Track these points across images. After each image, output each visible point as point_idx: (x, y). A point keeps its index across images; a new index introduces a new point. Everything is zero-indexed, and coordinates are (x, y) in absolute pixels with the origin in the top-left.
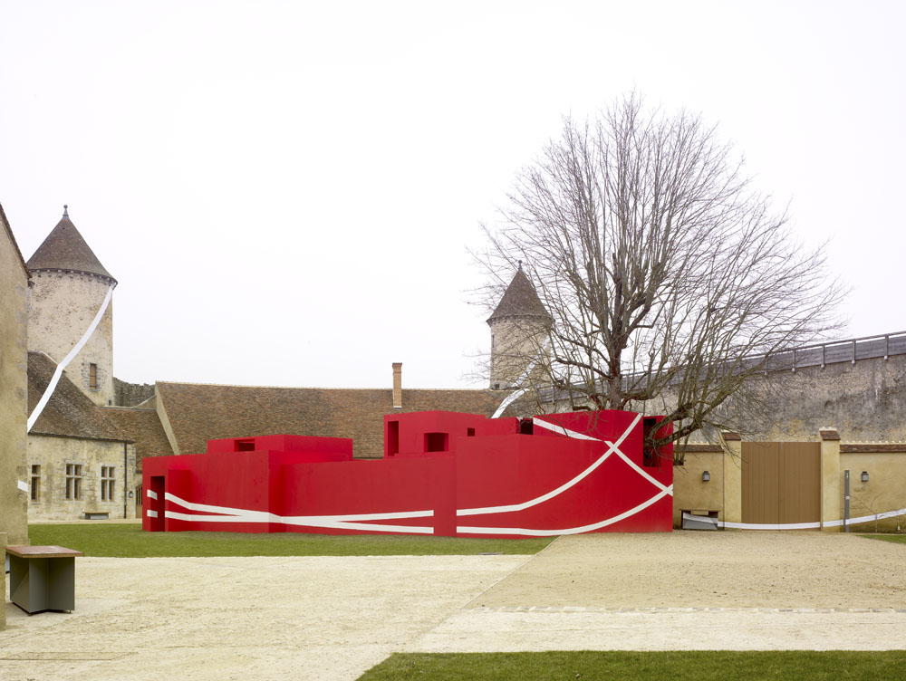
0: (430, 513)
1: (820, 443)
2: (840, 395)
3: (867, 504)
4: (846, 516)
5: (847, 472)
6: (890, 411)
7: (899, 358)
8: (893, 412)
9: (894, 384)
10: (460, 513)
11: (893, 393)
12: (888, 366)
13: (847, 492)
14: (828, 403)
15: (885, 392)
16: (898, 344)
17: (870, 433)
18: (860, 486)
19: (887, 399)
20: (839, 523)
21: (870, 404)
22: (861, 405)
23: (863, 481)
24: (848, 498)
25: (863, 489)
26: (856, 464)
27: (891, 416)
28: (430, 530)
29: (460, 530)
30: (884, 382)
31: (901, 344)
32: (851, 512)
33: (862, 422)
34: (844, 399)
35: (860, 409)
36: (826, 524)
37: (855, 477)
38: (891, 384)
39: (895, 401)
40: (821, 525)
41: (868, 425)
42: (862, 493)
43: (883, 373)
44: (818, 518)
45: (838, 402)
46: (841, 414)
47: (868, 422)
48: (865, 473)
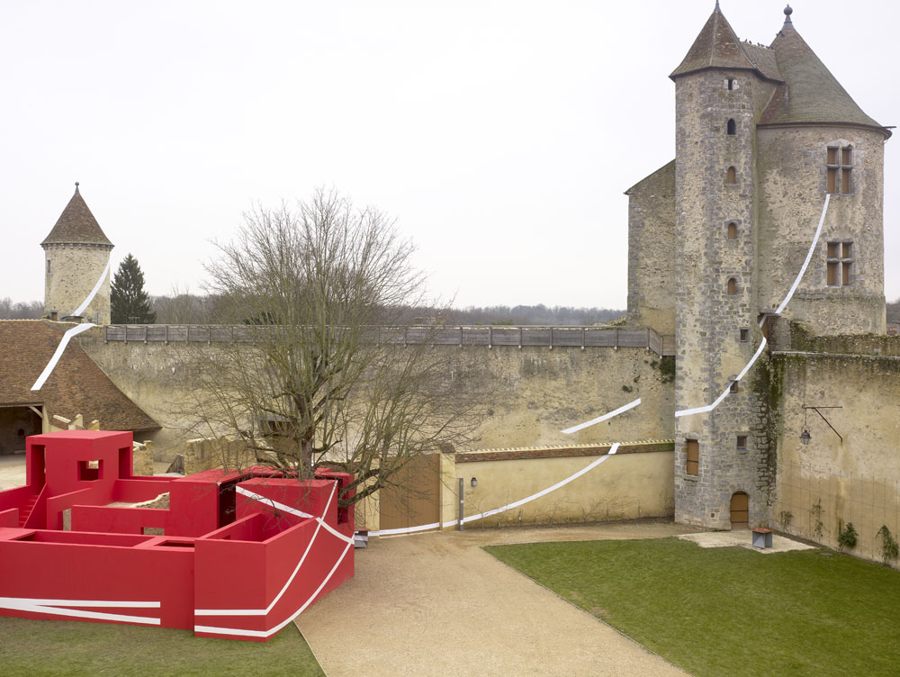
0: (157, 605)
1: (439, 455)
3: (476, 505)
4: (460, 518)
5: (461, 480)
6: (463, 392)
7: (472, 348)
8: (466, 393)
9: (467, 369)
10: (198, 612)
11: (466, 376)
12: (461, 353)
13: (461, 497)
15: (459, 375)
16: (470, 336)
18: (470, 490)
19: (461, 381)
20: (454, 523)
21: (445, 382)
23: (472, 486)
24: (462, 502)
25: (473, 493)
26: (467, 471)
27: (464, 396)
28: (157, 621)
29: (198, 629)
30: (458, 367)
31: (474, 336)
32: (465, 512)
35: (436, 385)
36: (445, 525)
37: (467, 482)
38: (465, 369)
39: (468, 383)
40: (441, 525)
41: (443, 400)
42: (471, 496)
43: (458, 359)
44: (438, 518)
47: (443, 397)
48: (474, 479)
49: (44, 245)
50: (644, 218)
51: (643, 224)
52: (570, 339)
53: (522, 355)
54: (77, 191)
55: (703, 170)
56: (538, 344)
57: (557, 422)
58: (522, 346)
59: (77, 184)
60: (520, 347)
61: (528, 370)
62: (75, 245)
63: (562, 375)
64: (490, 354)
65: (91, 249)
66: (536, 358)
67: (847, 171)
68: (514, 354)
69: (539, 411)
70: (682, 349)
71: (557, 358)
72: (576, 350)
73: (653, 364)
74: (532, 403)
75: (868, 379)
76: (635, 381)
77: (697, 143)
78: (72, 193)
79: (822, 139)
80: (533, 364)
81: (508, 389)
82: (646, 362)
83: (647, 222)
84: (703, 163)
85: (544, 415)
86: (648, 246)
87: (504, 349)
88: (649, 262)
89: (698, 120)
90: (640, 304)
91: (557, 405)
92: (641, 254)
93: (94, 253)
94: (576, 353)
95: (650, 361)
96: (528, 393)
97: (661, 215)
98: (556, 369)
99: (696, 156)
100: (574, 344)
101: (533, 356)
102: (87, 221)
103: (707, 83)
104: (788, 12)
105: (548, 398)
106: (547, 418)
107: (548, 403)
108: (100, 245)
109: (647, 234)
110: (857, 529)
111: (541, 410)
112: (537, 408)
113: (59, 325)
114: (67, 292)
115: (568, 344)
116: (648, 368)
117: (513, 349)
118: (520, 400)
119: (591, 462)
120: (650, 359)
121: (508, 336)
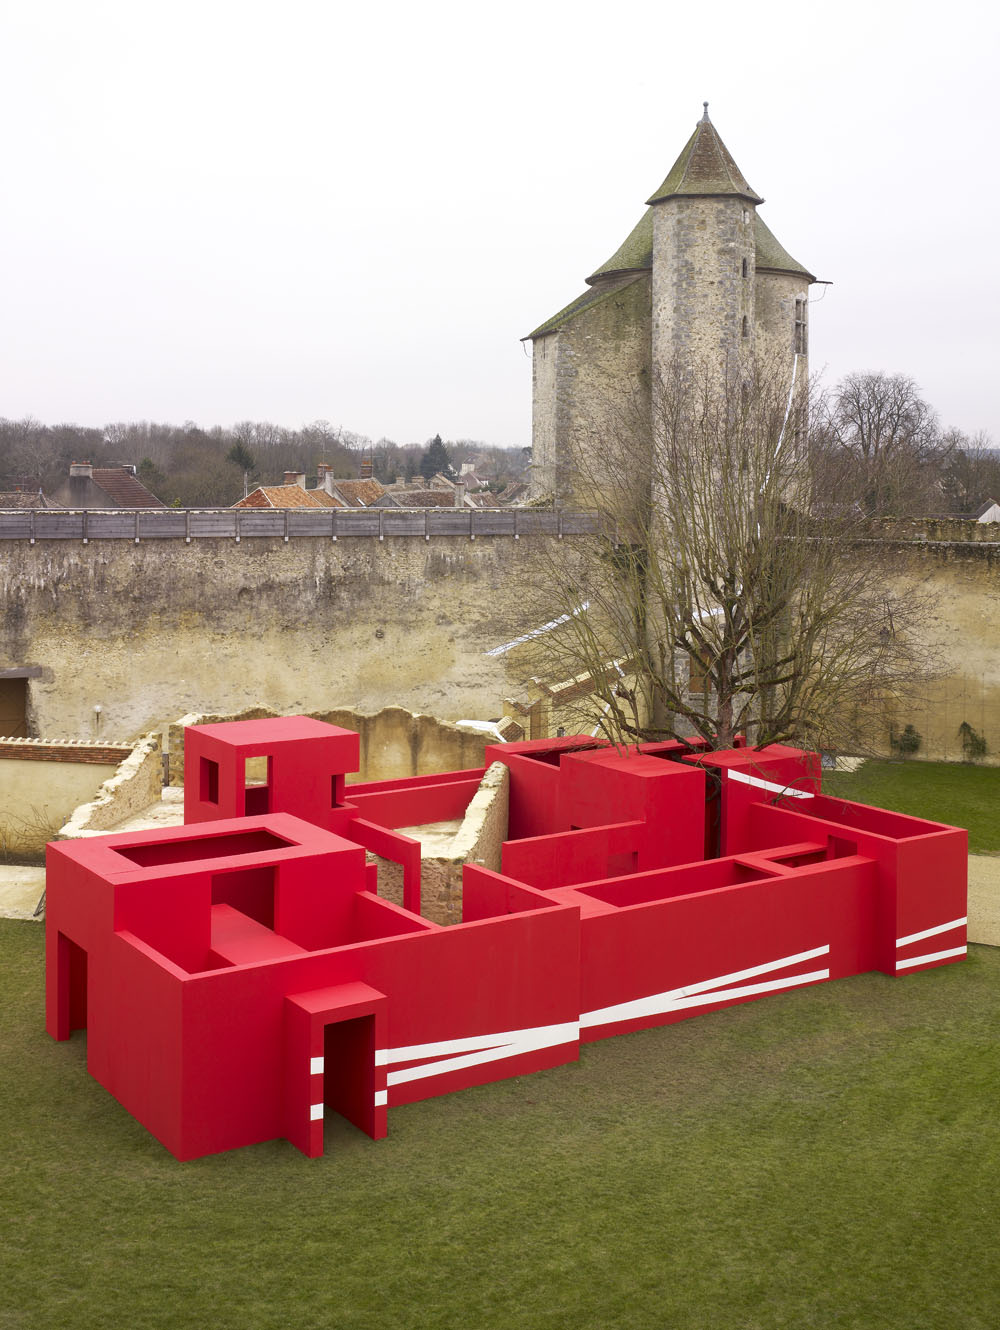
0: (825, 950)
2: (263, 580)
6: (336, 607)
7: (349, 541)
8: (341, 609)
9: (342, 573)
11: (341, 583)
12: (334, 549)
14: (244, 590)
15: (330, 582)
16: (351, 523)
17: (310, 634)
19: (332, 591)
21: (309, 596)
22: (296, 598)
27: (338, 613)
28: (824, 974)
29: (900, 965)
30: (328, 569)
31: (355, 523)
33: (297, 620)
34: (269, 587)
35: (293, 602)
38: (338, 572)
39: (344, 595)
41: (305, 623)
43: (327, 557)
45: (259, 590)
46: (264, 607)
47: (305, 618)
50: (579, 365)
51: (577, 372)
52: (500, 525)
53: (428, 549)
56: (453, 533)
57: (478, 641)
58: (431, 537)
60: (427, 538)
61: (437, 571)
63: (485, 575)
64: (378, 549)
66: (448, 553)
67: (803, 329)
68: (415, 547)
69: (452, 628)
71: (479, 552)
72: (505, 540)
73: (604, 557)
74: (443, 617)
76: (582, 579)
79: (793, 290)
80: (444, 561)
81: (406, 599)
82: (596, 553)
83: (582, 371)
85: (461, 632)
86: (582, 402)
87: (401, 541)
89: (715, 256)
90: (573, 477)
91: (476, 617)
92: (574, 412)
94: (505, 543)
95: (601, 551)
96: (436, 603)
97: (599, 363)
98: (477, 567)
100: (504, 532)
101: (444, 549)
105: (465, 608)
106: (464, 637)
107: (466, 616)
109: (582, 386)
111: (457, 625)
112: (450, 623)
115: (496, 532)
116: (598, 561)
117: (415, 542)
118: (425, 614)
120: (600, 549)
121: (409, 523)
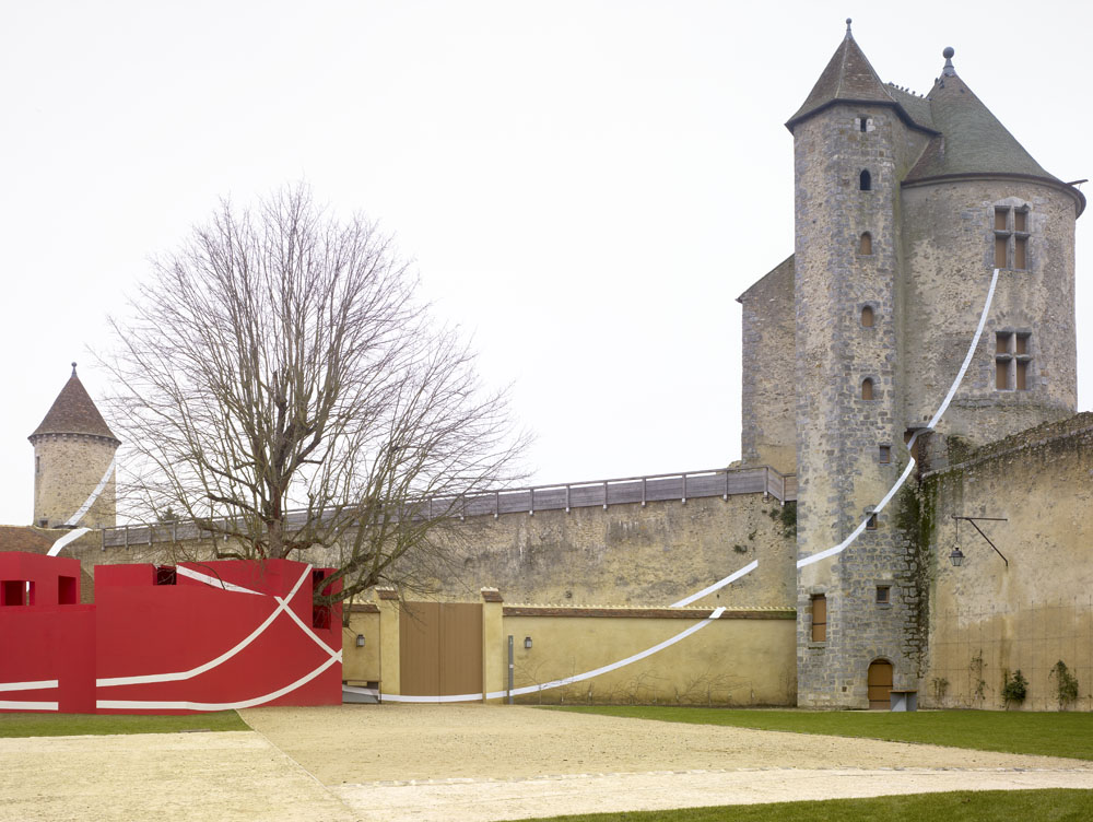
0: (54, 684)
1: (481, 605)
2: (482, 551)
3: (531, 673)
4: (510, 687)
5: (511, 637)
6: (535, 572)
7: (545, 514)
8: (538, 574)
9: (539, 542)
10: (101, 683)
11: (539, 552)
12: (533, 522)
13: (510, 660)
14: (468, 560)
15: (530, 550)
16: (543, 499)
17: (515, 595)
18: (524, 653)
19: (532, 558)
20: (501, 694)
21: (514, 564)
22: (506, 564)
23: (526, 648)
24: (511, 666)
25: (527, 657)
26: (520, 628)
27: (536, 577)
28: (54, 706)
29: (101, 704)
30: (529, 539)
31: (548, 498)
32: (515, 682)
33: (506, 583)
34: (486, 556)
35: (504, 569)
36: (489, 696)
37: (519, 643)
38: (536, 542)
39: (541, 561)
40: (484, 697)
41: (512, 586)
42: (525, 661)
43: (528, 529)
44: (480, 689)
45: (479, 560)
46: (482, 573)
47: (512, 583)
48: (528, 639)
49: (33, 439)
50: (762, 330)
51: (761, 337)
52: (668, 491)
53: (607, 517)
54: (74, 373)
55: (829, 239)
56: (627, 501)
57: (652, 600)
58: (608, 506)
59: (74, 365)
60: (605, 507)
61: (616, 537)
62: (69, 435)
63: (658, 539)
64: (568, 520)
65: (90, 442)
66: (625, 520)
67: (1022, 240)
68: (597, 517)
69: (629, 589)
70: (804, 479)
71: (652, 517)
72: (676, 504)
73: (773, 514)
74: (621, 579)
75: (1038, 472)
76: (751, 538)
77: (821, 204)
78: (69, 376)
79: (988, 197)
80: (622, 527)
81: (590, 563)
82: (764, 512)
83: (765, 335)
84: (828, 229)
85: (636, 592)
86: (766, 366)
87: (586, 511)
88: (768, 386)
89: (822, 175)
90: (758, 441)
91: (651, 578)
92: (758, 377)
93: (93, 447)
94: (675, 508)
95: (769, 510)
96: (616, 566)
97: (783, 324)
98: (651, 532)
99: (820, 223)
100: (672, 497)
101: (621, 517)
102: (85, 408)
103: (832, 123)
104: (949, 54)
105: (641, 570)
106: (639, 596)
107: (641, 577)
108: (101, 438)
109: (766, 350)
110: (1027, 677)
111: (633, 586)
112: (626, 584)
113: (47, 533)
114: (59, 495)
115: (665, 497)
116: (766, 519)
117: (597, 511)
118: (606, 576)
119: (687, 628)
120: (768, 507)
121: (590, 494)
